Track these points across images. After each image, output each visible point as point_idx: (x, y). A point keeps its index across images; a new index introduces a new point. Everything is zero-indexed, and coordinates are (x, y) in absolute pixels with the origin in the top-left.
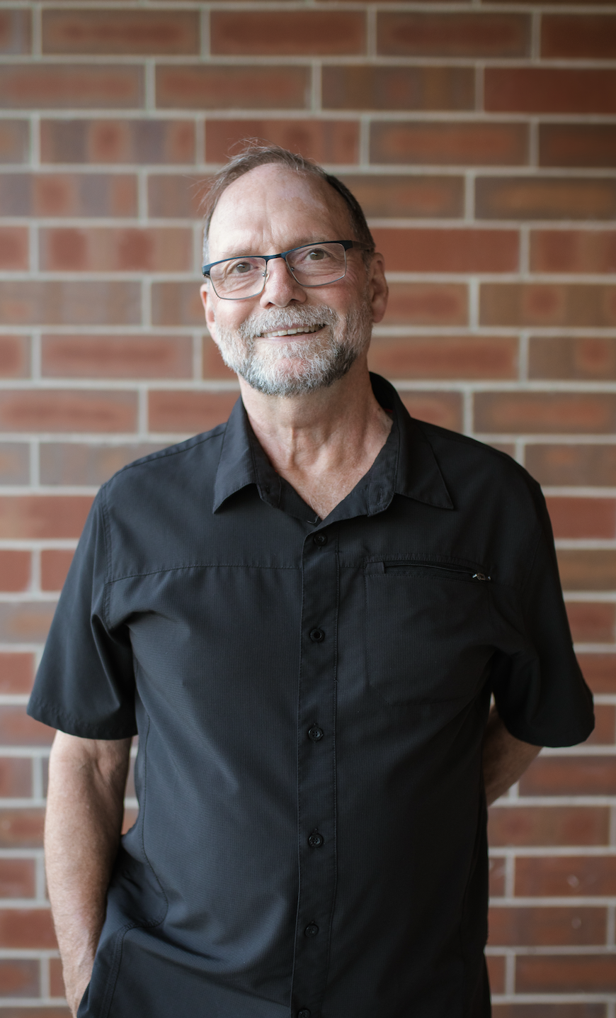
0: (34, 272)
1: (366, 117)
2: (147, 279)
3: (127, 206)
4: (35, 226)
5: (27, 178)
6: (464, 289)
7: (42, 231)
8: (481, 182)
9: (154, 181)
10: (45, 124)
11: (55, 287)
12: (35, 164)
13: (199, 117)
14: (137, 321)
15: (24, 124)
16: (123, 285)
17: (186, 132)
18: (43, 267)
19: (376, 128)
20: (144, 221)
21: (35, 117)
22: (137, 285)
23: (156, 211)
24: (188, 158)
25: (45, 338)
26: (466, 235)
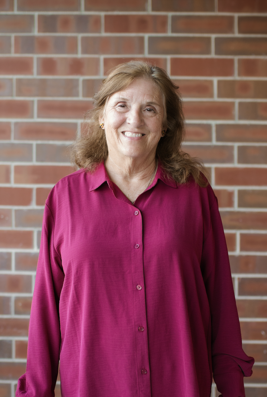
0: (35, 75)
1: (170, 14)
2: (81, 78)
3: (73, 49)
4: (36, 57)
5: (33, 38)
6: (211, 82)
7: (38, 59)
8: (217, 39)
9: (83, 39)
10: (40, 17)
11: (44, 81)
12: (36, 33)
13: (103, 14)
14: (77, 95)
15: (32, 17)
16: (71, 80)
17: (97, 20)
18: (39, 73)
19: (174, 18)
20: (80, 55)
21: (36, 14)
22: (77, 80)
23: (85, 51)
24: (98, 31)
25: (39, 101)
26: (212, 60)
